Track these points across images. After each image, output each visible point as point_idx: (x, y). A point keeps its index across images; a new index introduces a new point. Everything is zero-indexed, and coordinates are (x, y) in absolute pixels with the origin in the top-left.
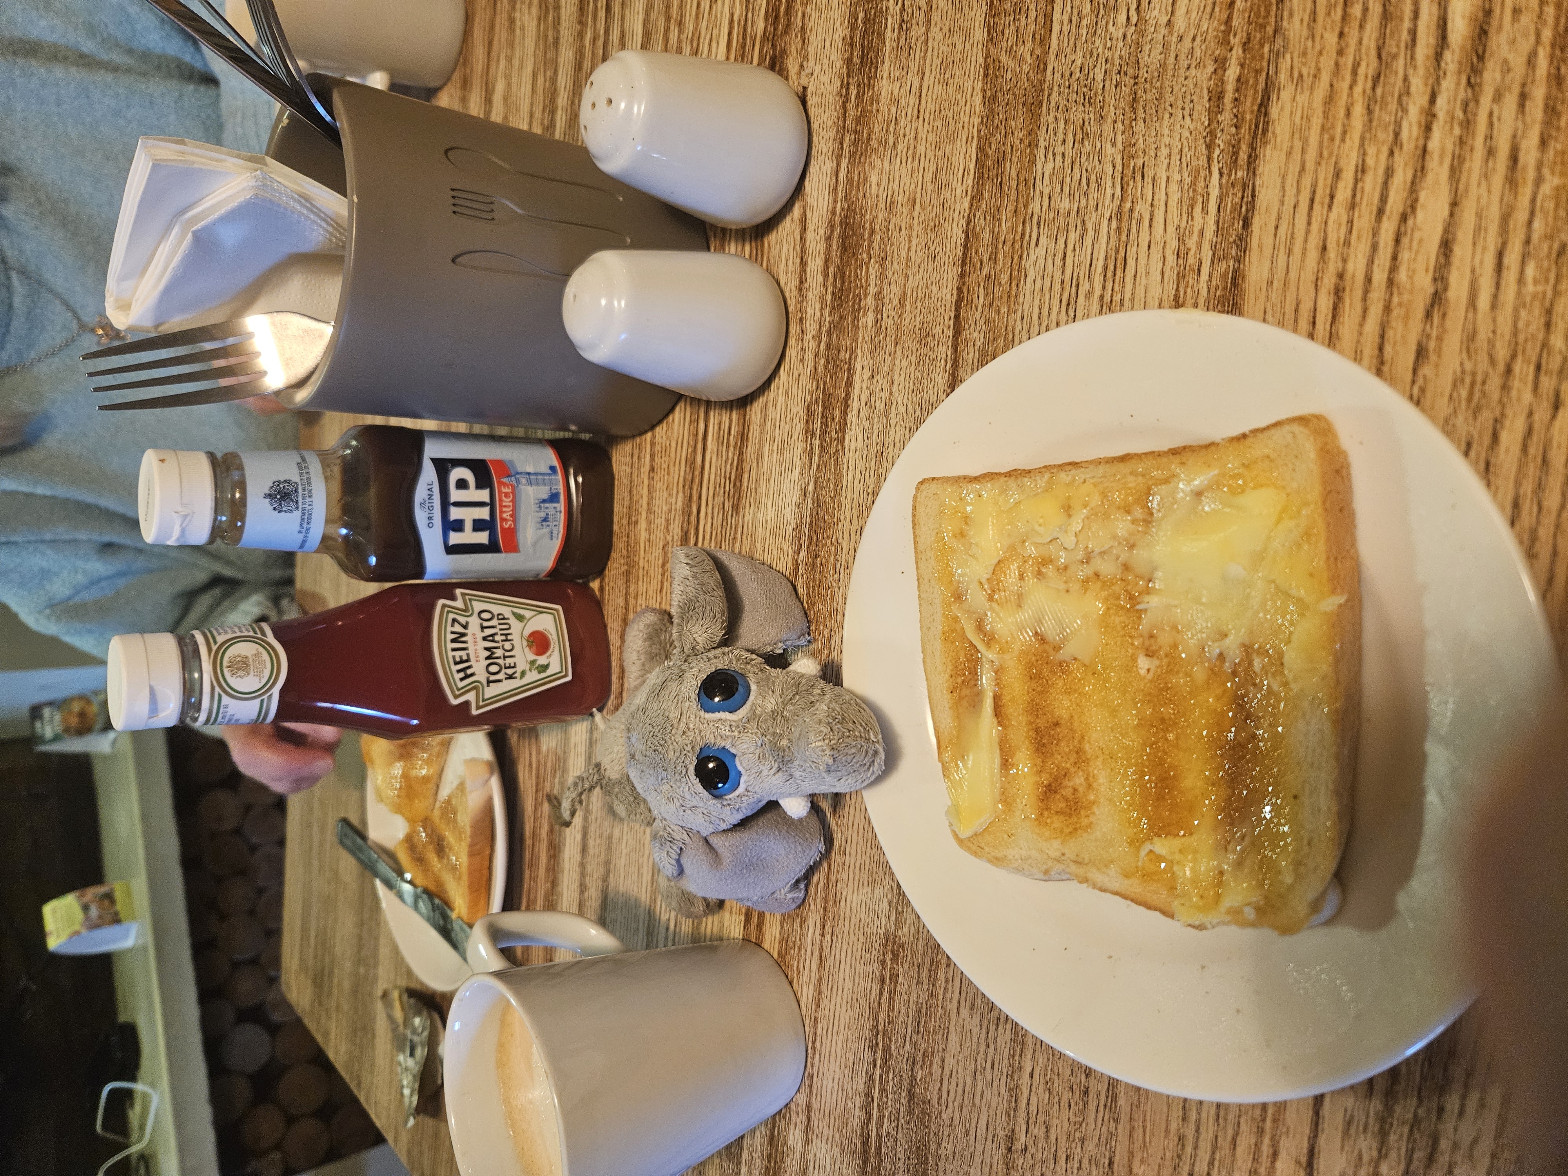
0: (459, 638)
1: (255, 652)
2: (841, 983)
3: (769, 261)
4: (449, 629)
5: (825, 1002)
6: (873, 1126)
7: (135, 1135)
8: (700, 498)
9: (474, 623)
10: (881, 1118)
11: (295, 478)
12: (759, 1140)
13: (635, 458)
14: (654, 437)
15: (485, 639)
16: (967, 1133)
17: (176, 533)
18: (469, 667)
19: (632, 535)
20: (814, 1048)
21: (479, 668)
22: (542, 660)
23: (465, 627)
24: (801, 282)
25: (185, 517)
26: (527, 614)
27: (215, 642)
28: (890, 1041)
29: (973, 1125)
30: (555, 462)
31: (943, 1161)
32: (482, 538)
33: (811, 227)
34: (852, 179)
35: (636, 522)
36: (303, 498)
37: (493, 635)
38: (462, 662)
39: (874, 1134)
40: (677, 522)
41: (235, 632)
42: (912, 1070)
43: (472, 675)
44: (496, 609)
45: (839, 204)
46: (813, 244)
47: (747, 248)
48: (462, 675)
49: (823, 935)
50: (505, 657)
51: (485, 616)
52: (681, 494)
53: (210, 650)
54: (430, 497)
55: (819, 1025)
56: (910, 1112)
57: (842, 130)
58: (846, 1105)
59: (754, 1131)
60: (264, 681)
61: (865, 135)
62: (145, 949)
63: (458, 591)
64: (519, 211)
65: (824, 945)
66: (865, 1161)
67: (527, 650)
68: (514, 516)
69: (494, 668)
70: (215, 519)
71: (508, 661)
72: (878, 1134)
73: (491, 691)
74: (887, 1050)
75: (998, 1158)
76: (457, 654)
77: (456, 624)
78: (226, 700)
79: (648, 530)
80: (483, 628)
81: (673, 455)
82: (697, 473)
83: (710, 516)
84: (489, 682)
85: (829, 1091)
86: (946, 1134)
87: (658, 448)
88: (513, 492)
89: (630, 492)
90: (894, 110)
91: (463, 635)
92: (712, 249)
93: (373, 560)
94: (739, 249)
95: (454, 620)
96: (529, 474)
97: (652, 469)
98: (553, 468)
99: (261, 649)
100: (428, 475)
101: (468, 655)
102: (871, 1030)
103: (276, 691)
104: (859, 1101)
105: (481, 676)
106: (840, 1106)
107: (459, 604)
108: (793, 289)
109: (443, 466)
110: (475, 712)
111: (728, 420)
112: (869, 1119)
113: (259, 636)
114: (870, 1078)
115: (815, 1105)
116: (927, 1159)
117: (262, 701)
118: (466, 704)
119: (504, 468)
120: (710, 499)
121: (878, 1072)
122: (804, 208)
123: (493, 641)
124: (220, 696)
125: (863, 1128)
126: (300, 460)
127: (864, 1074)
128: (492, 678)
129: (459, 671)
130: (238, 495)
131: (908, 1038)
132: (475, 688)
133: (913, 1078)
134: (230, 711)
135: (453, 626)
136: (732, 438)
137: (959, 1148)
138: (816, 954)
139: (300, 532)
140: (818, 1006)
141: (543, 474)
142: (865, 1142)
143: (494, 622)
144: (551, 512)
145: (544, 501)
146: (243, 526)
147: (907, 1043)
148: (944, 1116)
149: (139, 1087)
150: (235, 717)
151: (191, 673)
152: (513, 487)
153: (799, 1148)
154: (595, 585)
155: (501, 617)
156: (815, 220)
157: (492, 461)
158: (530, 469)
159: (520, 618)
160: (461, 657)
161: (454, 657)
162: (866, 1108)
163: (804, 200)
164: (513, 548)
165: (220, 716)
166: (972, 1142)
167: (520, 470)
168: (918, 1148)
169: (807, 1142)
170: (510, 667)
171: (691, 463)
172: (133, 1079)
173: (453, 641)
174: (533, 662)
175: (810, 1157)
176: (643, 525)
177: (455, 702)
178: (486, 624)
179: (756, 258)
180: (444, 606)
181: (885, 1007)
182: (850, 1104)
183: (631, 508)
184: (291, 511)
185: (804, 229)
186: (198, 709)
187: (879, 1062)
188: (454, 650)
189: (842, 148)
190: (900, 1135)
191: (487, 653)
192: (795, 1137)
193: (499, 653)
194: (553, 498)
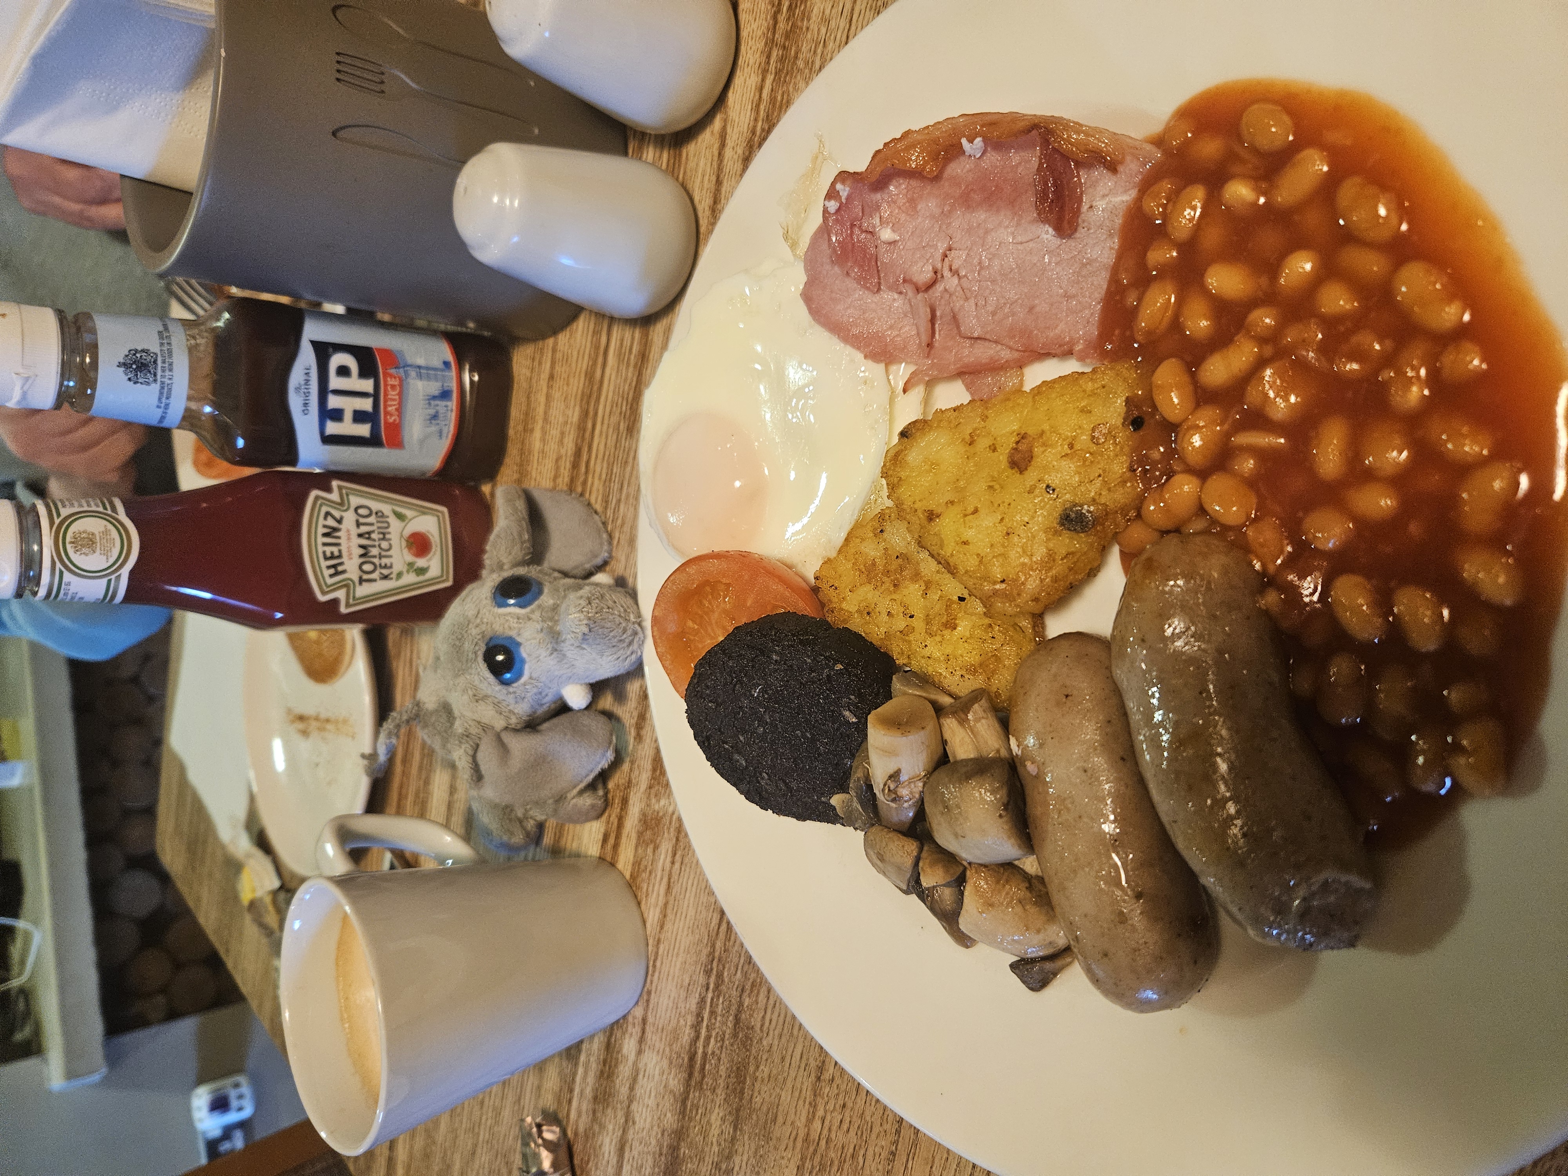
0: (331, 532)
1: (102, 529)
2: (685, 908)
3: (685, 173)
4: (321, 521)
5: (668, 926)
6: (700, 1044)
7: (15, 969)
8: (596, 414)
9: (349, 518)
10: (708, 1038)
11: (155, 348)
12: (597, 1045)
13: (536, 363)
14: (556, 344)
15: (360, 535)
16: (783, 1059)
17: (17, 395)
18: (341, 564)
19: (527, 442)
20: (654, 966)
21: (351, 566)
22: (421, 562)
23: (340, 521)
24: (715, 202)
25: (27, 379)
26: (409, 513)
27: (59, 515)
28: (724, 968)
29: (790, 1053)
30: (449, 356)
31: (759, 1082)
32: (364, 430)
33: (730, 143)
34: (775, 98)
35: (532, 430)
36: (163, 371)
37: (369, 533)
38: (332, 557)
39: (700, 1051)
40: (571, 436)
41: (82, 506)
42: (741, 997)
43: (344, 572)
44: (375, 506)
45: (760, 124)
46: (730, 163)
47: (665, 155)
48: (332, 571)
49: (673, 863)
50: (381, 557)
51: (362, 511)
52: (577, 409)
53: (52, 523)
54: (307, 381)
55: (662, 947)
56: (735, 1035)
57: (770, 43)
58: (678, 1021)
59: (592, 1037)
60: (111, 561)
61: (793, 52)
62: (31, 790)
63: (335, 484)
64: (414, 85)
65: (673, 871)
66: (691, 1075)
67: (406, 551)
68: (400, 410)
69: (367, 567)
70: (61, 385)
71: (384, 561)
72: (704, 1052)
73: (362, 591)
74: (720, 976)
75: (808, 1084)
76: (328, 550)
77: (329, 518)
78: (67, 576)
79: (543, 440)
80: (358, 525)
81: (574, 365)
82: (595, 388)
83: (604, 435)
84: (361, 580)
85: (664, 1008)
86: (764, 1058)
87: (559, 355)
88: (401, 385)
89: (528, 398)
90: (823, 30)
91: (335, 530)
92: (630, 151)
93: (240, 443)
94: (657, 155)
95: (328, 514)
96: (419, 367)
97: (551, 377)
98: (446, 364)
99: (110, 527)
100: (306, 357)
101: (340, 551)
102: (708, 956)
103: (125, 572)
104: (690, 1019)
105: (353, 573)
106: (673, 1023)
107: (335, 496)
108: (707, 208)
109: (323, 350)
110: (343, 610)
111: (631, 337)
112: (698, 1037)
113: (109, 512)
114: (702, 1000)
115: (650, 1019)
116: (745, 1078)
117: (110, 581)
118: (335, 602)
119: (392, 358)
120: (606, 417)
121: (710, 995)
122: (725, 121)
123: (369, 538)
124: (61, 573)
125: (691, 1045)
126: (161, 329)
127: (697, 995)
128: (365, 577)
129: (329, 567)
130: (88, 360)
131: (740, 967)
132: (346, 585)
133: (741, 1004)
134: (73, 589)
135: (325, 518)
136: (632, 357)
137: (774, 1072)
138: (665, 880)
139: (158, 407)
140: (662, 927)
141: (435, 369)
142: (692, 1058)
143: (372, 519)
144: (442, 410)
145: (434, 398)
146: (92, 396)
147: (739, 972)
148: (765, 1043)
149: (21, 924)
150: (79, 595)
151: (28, 545)
152: (401, 380)
153: (632, 1057)
154: (486, 489)
155: (380, 514)
156: (735, 137)
157: (379, 350)
158: (420, 361)
159: (400, 517)
160: (332, 553)
161: (324, 553)
162: (696, 1027)
163: (726, 113)
164: (396, 442)
165: (62, 592)
166: (786, 1068)
167: (409, 362)
168: (738, 1068)
169: (640, 1052)
170: (385, 567)
171: (590, 375)
172: (15, 915)
173: (325, 535)
174: (411, 565)
175: (641, 1066)
176: (537, 434)
177: (322, 598)
178: (362, 520)
179: (672, 171)
180: (317, 498)
181: (722, 935)
182: (682, 1022)
183: (528, 417)
184: (148, 384)
185: (723, 145)
186: (38, 584)
187: (712, 986)
188: (325, 544)
189: (768, 63)
190: (723, 1055)
191: (362, 551)
192: (629, 1046)
193: (374, 551)
194: (445, 395)
